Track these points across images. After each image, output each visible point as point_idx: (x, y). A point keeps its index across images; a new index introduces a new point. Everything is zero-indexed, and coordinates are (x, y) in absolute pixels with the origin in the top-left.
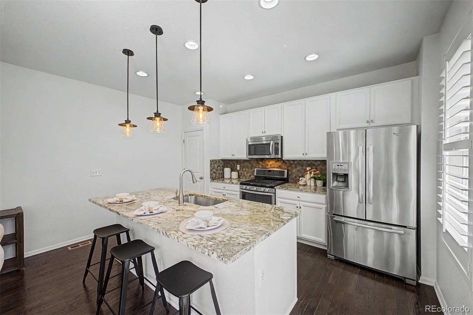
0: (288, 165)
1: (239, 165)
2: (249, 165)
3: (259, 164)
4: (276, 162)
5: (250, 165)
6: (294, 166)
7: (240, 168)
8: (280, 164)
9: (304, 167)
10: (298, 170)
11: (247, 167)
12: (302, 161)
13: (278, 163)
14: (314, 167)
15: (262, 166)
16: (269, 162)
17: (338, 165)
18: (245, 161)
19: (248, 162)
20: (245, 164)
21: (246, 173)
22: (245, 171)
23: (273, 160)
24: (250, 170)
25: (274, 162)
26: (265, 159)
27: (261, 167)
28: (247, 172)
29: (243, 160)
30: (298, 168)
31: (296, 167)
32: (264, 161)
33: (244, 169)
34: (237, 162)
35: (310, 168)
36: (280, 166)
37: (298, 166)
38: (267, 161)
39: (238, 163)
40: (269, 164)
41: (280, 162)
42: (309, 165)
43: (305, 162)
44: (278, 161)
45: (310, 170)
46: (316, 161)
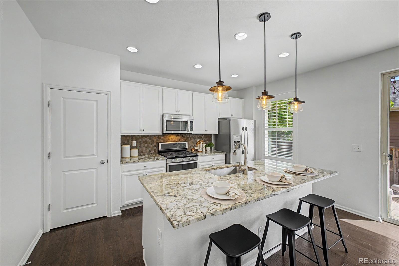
0: (185, 138)
1: (135, 142)
2: (148, 140)
3: (160, 139)
4: (176, 137)
5: (150, 141)
6: (189, 139)
7: (137, 145)
8: (179, 138)
9: (196, 140)
10: (192, 142)
11: (146, 142)
13: (178, 137)
14: (201, 139)
15: (164, 140)
17: (236, 137)
18: (144, 136)
20: (144, 140)
21: (144, 148)
22: (144, 146)
23: (174, 135)
24: (150, 145)
25: (175, 137)
26: (166, 134)
27: (162, 142)
28: (146, 147)
29: (141, 136)
31: (191, 140)
33: (142, 145)
34: (132, 138)
35: (199, 140)
36: (179, 140)
37: (192, 138)
38: (169, 136)
39: (134, 139)
40: (170, 138)
42: (199, 138)
43: (196, 136)
44: (178, 135)
46: (202, 135)
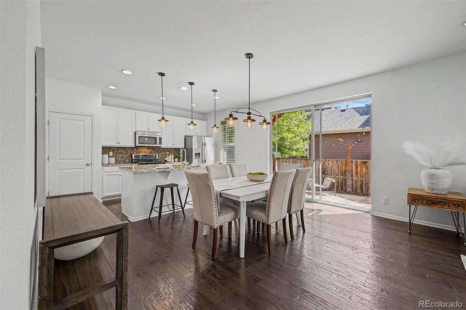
0: (156, 150)
1: (112, 152)
2: (123, 151)
3: (134, 151)
4: (148, 150)
5: (125, 152)
6: (160, 151)
7: (113, 155)
9: (166, 152)
11: (121, 153)
12: (165, 149)
14: (171, 152)
16: (142, 149)
17: (197, 150)
18: (119, 148)
19: (123, 149)
20: (120, 151)
24: (124, 155)
25: (146, 149)
26: (139, 147)
27: (136, 153)
28: (121, 157)
29: (117, 148)
30: (162, 153)
31: (161, 152)
32: (138, 149)
33: (118, 155)
34: (109, 150)
35: (169, 153)
36: (151, 152)
38: (141, 149)
39: (111, 150)
40: (142, 151)
41: (151, 149)
42: (168, 151)
44: (149, 148)
45: (168, 154)
